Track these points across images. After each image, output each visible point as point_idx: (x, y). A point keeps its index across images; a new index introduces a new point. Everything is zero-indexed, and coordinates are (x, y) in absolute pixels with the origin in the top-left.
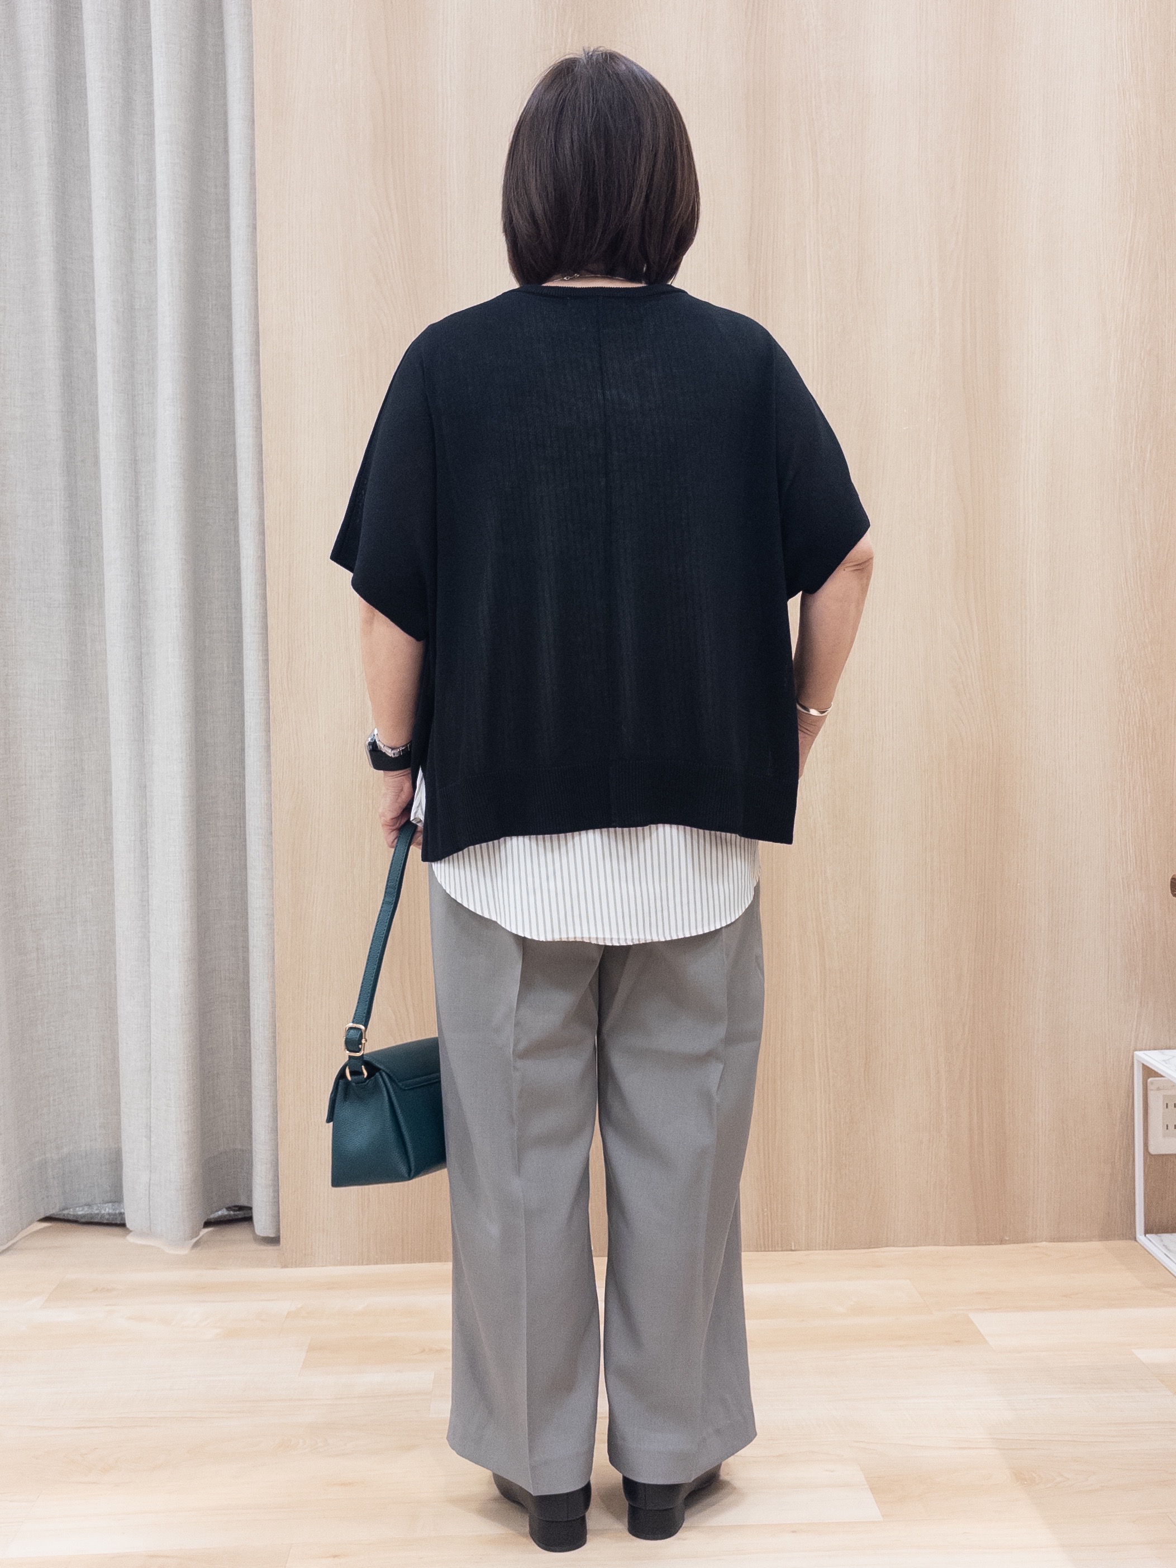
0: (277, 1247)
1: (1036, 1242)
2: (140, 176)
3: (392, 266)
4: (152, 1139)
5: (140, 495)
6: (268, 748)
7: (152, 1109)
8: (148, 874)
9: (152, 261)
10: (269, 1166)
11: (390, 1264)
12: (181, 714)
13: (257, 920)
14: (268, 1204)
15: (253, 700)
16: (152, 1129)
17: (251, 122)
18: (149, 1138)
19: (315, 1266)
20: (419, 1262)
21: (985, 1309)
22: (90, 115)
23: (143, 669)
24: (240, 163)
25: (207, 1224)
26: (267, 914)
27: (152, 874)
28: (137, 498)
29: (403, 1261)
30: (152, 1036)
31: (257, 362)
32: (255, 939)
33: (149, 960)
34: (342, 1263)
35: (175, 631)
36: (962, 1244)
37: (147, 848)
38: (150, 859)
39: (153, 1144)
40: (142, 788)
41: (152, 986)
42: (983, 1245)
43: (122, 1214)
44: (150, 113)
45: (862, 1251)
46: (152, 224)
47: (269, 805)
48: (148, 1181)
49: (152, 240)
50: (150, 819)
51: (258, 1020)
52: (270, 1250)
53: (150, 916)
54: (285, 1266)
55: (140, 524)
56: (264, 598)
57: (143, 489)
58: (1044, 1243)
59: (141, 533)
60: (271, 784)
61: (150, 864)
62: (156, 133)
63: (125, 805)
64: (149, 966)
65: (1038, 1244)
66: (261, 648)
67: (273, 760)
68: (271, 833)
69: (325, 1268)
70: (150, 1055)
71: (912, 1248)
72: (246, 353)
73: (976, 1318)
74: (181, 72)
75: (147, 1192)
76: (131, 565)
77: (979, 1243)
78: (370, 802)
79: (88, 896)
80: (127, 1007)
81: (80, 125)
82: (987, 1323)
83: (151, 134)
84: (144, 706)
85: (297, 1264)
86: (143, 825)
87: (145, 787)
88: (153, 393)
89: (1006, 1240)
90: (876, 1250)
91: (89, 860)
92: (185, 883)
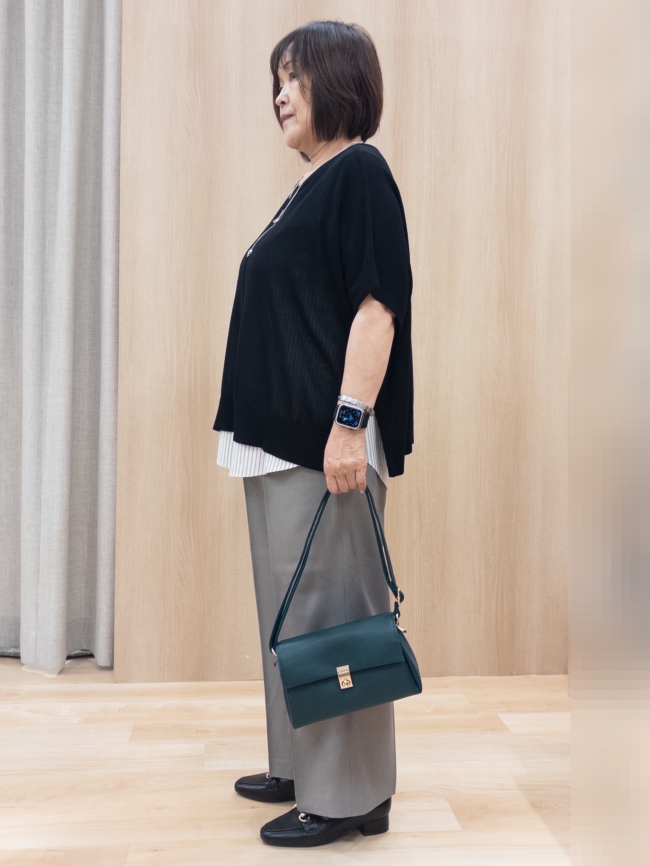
0: (112, 672)
1: (530, 675)
2: (53, 67)
3: (197, 126)
4: (39, 612)
5: (46, 246)
6: (116, 391)
7: (39, 595)
8: (41, 461)
9: (59, 115)
10: (108, 626)
11: (176, 682)
12: (66, 370)
13: (106, 488)
14: (107, 648)
15: (108, 364)
16: (39, 606)
17: (120, 41)
18: (37, 611)
19: (133, 683)
20: (192, 681)
21: (507, 712)
22: (26, 30)
23: (43, 344)
24: (112, 64)
25: (69, 658)
26: (112, 485)
27: (44, 461)
28: (44, 248)
29: (183, 680)
30: (40, 553)
31: (119, 175)
32: (104, 499)
33: (40, 510)
34: (149, 681)
35: (65, 323)
36: (490, 675)
37: (42, 446)
38: (43, 453)
39: (39, 615)
40: (40, 412)
41: (42, 525)
42: (502, 676)
43: (19, 653)
44: (61, 32)
45: (436, 678)
46: (60, 94)
47: (116, 424)
48: (35, 635)
49: (59, 103)
50: (44, 430)
51: (105, 545)
52: (107, 674)
53: (42, 485)
54: (116, 682)
55: (45, 262)
56: (117, 307)
57: (48, 243)
58: (534, 675)
59: (45, 267)
60: (117, 411)
61: (43, 455)
62: (65, 42)
63: (30, 421)
64: (40, 513)
65: (531, 676)
66: (114, 335)
67: (119, 398)
68: (116, 440)
69: (139, 684)
70: (39, 564)
71: (463, 677)
72: (111, 170)
73: (502, 716)
74: (80, 10)
75: (35, 642)
76: (39, 285)
77: (499, 674)
78: (174, 424)
79: (9, 472)
80: (26, 536)
81: (21, 37)
82: (508, 719)
83: (60, 44)
84: (43, 365)
85: (122, 682)
86: (40, 433)
87: (42, 411)
88: (56, 189)
89: (514, 673)
90: (443, 678)
91: (10, 452)
92: (65, 466)
